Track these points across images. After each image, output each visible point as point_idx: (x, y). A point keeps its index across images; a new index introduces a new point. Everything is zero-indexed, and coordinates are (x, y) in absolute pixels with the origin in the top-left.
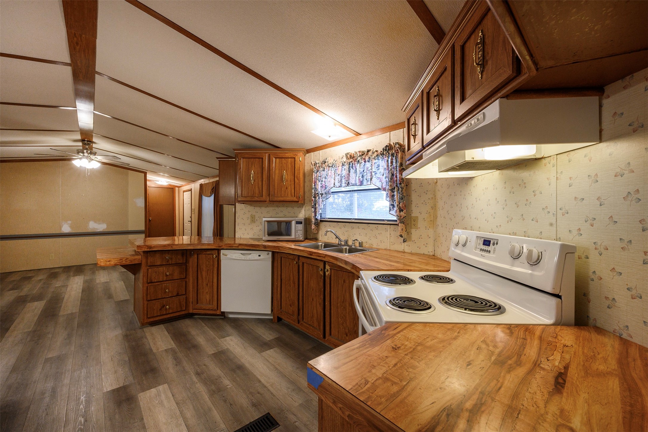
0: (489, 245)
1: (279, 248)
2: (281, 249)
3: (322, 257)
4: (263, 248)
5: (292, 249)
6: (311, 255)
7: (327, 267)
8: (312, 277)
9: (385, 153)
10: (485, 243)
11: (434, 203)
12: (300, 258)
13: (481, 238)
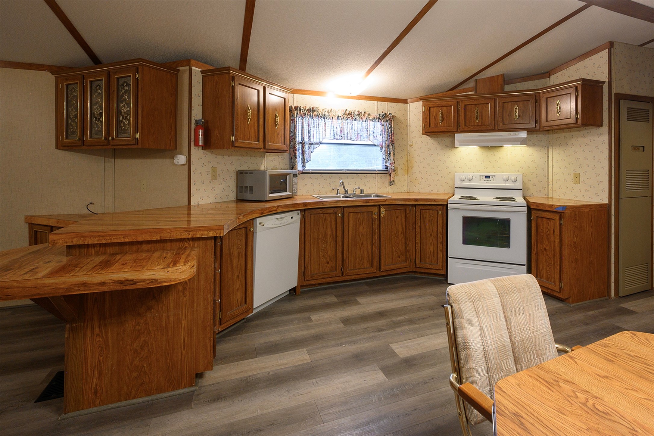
0: (490, 178)
1: (323, 203)
2: (326, 204)
3: (382, 202)
4: (303, 206)
5: (340, 202)
6: (367, 202)
7: (382, 210)
8: (361, 224)
9: (381, 118)
10: (486, 177)
11: (408, 158)
12: (345, 209)
13: (482, 176)
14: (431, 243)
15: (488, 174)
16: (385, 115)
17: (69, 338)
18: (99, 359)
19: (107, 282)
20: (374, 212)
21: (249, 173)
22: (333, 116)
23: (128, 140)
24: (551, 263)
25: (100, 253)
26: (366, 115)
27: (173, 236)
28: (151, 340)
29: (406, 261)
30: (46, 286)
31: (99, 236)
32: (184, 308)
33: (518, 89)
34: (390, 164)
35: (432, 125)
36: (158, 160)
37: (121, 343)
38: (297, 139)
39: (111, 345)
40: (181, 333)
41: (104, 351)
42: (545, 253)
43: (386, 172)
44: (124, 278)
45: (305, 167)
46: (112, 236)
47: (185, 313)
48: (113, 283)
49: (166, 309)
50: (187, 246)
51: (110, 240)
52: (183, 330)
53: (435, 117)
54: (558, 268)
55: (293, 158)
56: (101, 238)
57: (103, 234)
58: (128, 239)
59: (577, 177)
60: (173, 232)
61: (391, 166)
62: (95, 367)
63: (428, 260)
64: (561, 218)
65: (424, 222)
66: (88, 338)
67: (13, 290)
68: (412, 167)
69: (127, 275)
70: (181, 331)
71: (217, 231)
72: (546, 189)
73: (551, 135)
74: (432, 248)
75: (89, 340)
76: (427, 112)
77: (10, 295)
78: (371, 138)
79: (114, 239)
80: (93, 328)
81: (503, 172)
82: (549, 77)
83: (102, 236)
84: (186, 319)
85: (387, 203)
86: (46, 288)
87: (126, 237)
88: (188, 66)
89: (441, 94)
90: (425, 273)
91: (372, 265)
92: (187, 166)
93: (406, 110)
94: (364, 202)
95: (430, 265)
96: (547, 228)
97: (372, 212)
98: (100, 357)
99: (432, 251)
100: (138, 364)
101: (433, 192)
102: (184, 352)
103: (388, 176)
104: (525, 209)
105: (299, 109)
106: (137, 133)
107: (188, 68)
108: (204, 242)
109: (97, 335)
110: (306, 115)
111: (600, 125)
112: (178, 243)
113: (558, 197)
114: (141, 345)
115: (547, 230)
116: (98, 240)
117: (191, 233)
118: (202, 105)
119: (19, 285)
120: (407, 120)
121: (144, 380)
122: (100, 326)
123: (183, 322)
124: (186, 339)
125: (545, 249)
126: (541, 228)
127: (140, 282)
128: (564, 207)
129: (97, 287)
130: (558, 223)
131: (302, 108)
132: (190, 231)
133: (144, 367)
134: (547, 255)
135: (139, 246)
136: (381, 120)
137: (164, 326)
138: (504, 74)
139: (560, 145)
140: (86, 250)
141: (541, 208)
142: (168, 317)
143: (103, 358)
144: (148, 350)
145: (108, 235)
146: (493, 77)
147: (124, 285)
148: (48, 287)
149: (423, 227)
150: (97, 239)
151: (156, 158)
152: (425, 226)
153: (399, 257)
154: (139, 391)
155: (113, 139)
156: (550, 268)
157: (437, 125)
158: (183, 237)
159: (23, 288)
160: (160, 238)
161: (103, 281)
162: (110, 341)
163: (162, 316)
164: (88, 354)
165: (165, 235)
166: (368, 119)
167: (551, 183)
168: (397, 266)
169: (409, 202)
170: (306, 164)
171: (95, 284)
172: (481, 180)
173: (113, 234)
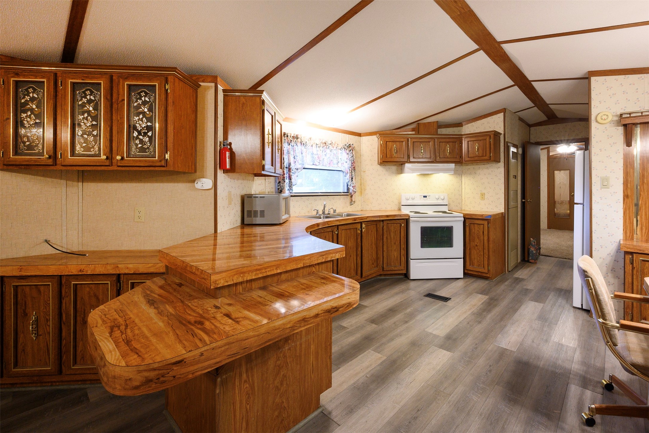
0: (427, 197)
7: (364, 226)
8: (350, 240)
9: (346, 148)
10: (424, 197)
11: (362, 182)
12: (340, 227)
13: (422, 195)
14: (395, 250)
15: (425, 195)
16: (349, 146)
17: (220, 393)
18: (246, 408)
19: (319, 313)
20: (358, 229)
21: (259, 197)
22: (312, 144)
23: (153, 161)
24: (481, 254)
25: (247, 289)
26: (336, 145)
27: (312, 261)
28: (289, 372)
29: (377, 267)
30: (276, 329)
31: (257, 270)
32: (312, 333)
33: (443, 133)
34: (353, 187)
35: (388, 156)
36: (165, 184)
37: (265, 383)
38: (285, 164)
39: (256, 389)
40: (310, 358)
41: (250, 398)
42: (476, 248)
43: (348, 193)
44: (331, 306)
45: (292, 190)
46: (267, 269)
47: (313, 338)
48: (324, 313)
49: (299, 337)
50: (314, 270)
51: (265, 273)
52: (312, 355)
53: (391, 150)
54: (487, 257)
55: (282, 181)
56: (258, 272)
57: (259, 267)
58: (279, 269)
59: (483, 195)
60: (312, 258)
61: (354, 189)
62: (243, 418)
63: (393, 263)
64: (488, 224)
65: (390, 233)
66: (237, 388)
67: (249, 340)
68: (365, 190)
69: (333, 302)
70: (311, 356)
71: (341, 253)
72: (461, 204)
73: (464, 167)
74: (395, 254)
75: (237, 390)
76: (384, 145)
77: (247, 348)
78: (340, 164)
79: (268, 271)
80: (241, 375)
81: (433, 193)
82: (462, 127)
83: (259, 270)
84: (313, 343)
85: (368, 220)
86: (276, 331)
87: (278, 268)
88: (213, 83)
89: (388, 131)
90: (388, 275)
91: (357, 274)
92: (213, 191)
93: (360, 142)
94: (353, 220)
95: (395, 267)
96: (478, 231)
97: (357, 228)
98: (247, 405)
99: (396, 256)
100: (279, 401)
101: (382, 209)
102: (312, 376)
103: (349, 197)
104: (463, 219)
105: (286, 135)
106: (167, 153)
107: (213, 85)
108: (326, 264)
109: (245, 381)
110: (292, 141)
111: (498, 161)
112: (308, 269)
113: (469, 210)
114: (281, 381)
115: (478, 232)
116: (255, 275)
117: (324, 257)
118: (224, 126)
119: (255, 333)
120: (361, 150)
121: (284, 416)
122: (247, 371)
123: (312, 346)
124: (314, 363)
125: (476, 245)
126: (473, 231)
127: (341, 308)
128: (490, 216)
129: (312, 321)
130: (486, 226)
131: (289, 135)
132: (324, 255)
133: (283, 402)
134: (478, 249)
135: (279, 276)
136: (346, 150)
137: (298, 355)
138: (438, 121)
139: (470, 174)
140: (234, 288)
141: (474, 217)
142: (301, 344)
143: (250, 406)
144: (287, 383)
145: (263, 267)
146: (431, 122)
147: (331, 313)
148: (278, 329)
149: (389, 237)
150: (254, 273)
151: (162, 181)
152: (391, 238)
153: (373, 264)
154: (280, 429)
155: (123, 158)
156: (480, 258)
157: (392, 156)
158: (319, 261)
159: (258, 336)
160: (304, 265)
161: (317, 313)
162: (256, 384)
163: (297, 345)
164: (236, 406)
165: (307, 261)
166: (338, 148)
167: (464, 200)
168: (372, 272)
169: (382, 218)
170: (293, 187)
171: (311, 317)
172: (420, 199)
173: (267, 266)
